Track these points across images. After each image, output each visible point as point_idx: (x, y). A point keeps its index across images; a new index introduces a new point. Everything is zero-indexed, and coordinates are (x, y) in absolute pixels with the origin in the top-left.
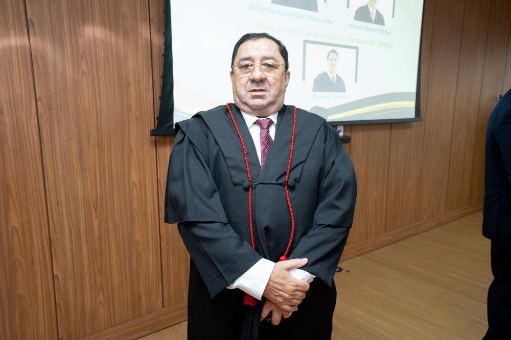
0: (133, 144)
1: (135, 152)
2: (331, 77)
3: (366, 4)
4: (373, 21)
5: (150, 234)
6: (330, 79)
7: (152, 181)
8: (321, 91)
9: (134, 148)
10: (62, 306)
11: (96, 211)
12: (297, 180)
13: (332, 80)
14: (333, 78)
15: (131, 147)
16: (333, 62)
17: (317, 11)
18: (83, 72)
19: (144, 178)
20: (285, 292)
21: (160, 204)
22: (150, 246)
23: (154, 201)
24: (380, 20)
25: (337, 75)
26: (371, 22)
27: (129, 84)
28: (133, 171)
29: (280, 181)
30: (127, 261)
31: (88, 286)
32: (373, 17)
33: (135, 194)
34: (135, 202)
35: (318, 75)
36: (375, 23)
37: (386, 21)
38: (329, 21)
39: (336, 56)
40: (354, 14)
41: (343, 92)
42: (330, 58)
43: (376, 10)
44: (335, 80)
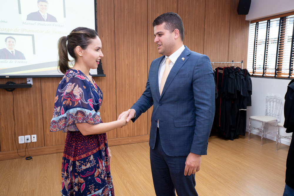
2: (10, 51)
3: (37, 11)
4: (46, 20)
6: (10, 52)
24: (51, 19)
25: (15, 50)
26: (44, 20)
32: (45, 17)
36: (47, 20)
38: (3, 22)
39: (13, 40)
40: (26, 17)
41: (23, 59)
42: (7, 41)
43: (47, 14)
44: (14, 53)
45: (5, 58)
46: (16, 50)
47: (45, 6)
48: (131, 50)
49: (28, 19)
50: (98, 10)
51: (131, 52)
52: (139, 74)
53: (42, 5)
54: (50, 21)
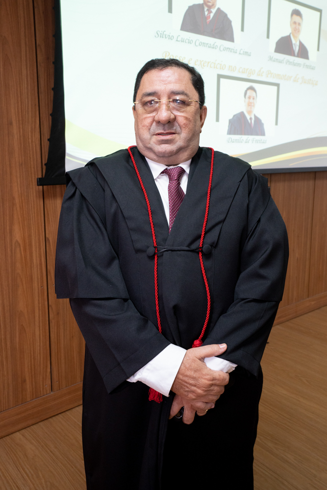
0: (16, 195)
1: (18, 206)
2: (248, 118)
3: (288, 34)
4: (296, 54)
5: (36, 302)
6: (248, 121)
7: (39, 239)
8: (238, 134)
9: (17, 201)
12: (214, 245)
13: (249, 121)
14: (251, 119)
15: (13, 198)
16: (251, 100)
17: (233, 41)
19: (30, 236)
20: (198, 388)
21: (48, 267)
22: (37, 318)
23: (41, 264)
24: (303, 53)
25: (255, 115)
26: (294, 55)
27: (11, 124)
28: (16, 228)
29: (194, 247)
30: (8, 336)
32: (296, 49)
33: (18, 255)
34: (18, 265)
35: (234, 116)
36: (298, 56)
37: (310, 55)
38: (246, 53)
39: (254, 94)
40: (275, 45)
41: (262, 135)
42: (247, 96)
43: (300, 41)
44: (253, 121)
45: (241, 134)
46: (257, 115)
47: (299, 24)
49: (276, 50)
53: (295, 23)
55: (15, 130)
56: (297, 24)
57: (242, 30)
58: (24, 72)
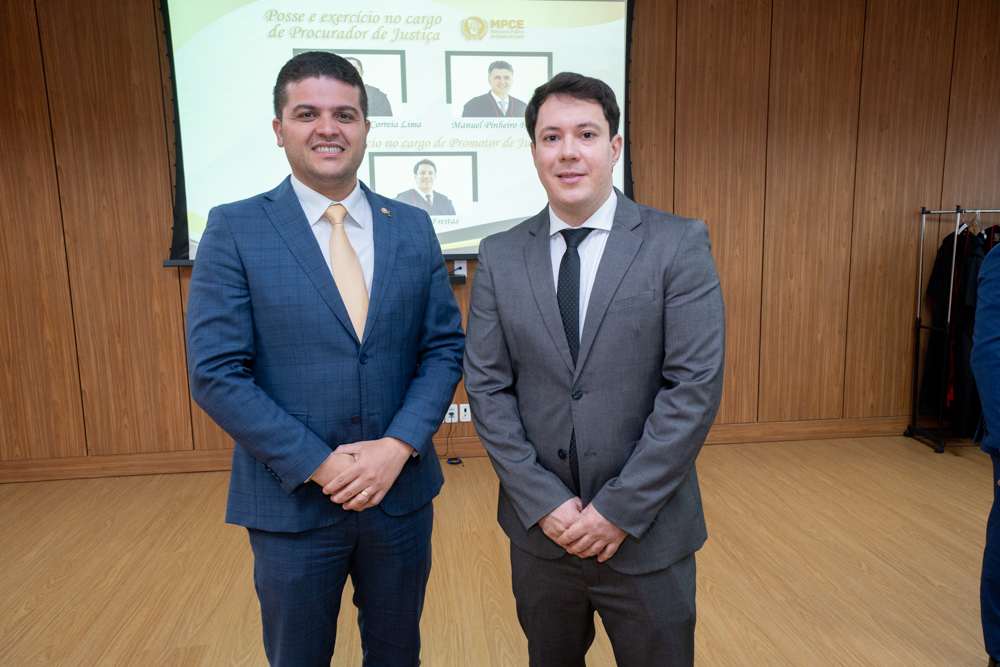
0: (155, 275)
2: (423, 195)
3: (487, 92)
4: (505, 114)
5: (176, 367)
6: (422, 198)
9: (156, 280)
10: (90, 419)
11: (119, 337)
13: (426, 199)
14: (428, 196)
16: (427, 176)
17: (391, 115)
18: (104, 207)
19: (168, 309)
23: (179, 334)
24: (519, 109)
25: (434, 192)
26: (500, 114)
28: (156, 303)
30: (152, 391)
31: (113, 407)
32: (504, 107)
33: (158, 326)
34: (159, 333)
35: (400, 195)
36: (509, 114)
38: (413, 125)
39: (431, 168)
40: (462, 110)
41: (449, 214)
42: (418, 172)
43: (510, 97)
44: (432, 199)
46: (437, 191)
47: (507, 78)
48: (717, 181)
49: (465, 115)
50: (632, 79)
51: (717, 187)
52: (737, 250)
53: (498, 77)
54: (515, 116)
55: (152, 222)
56: (503, 79)
57: (404, 100)
58: (159, 175)
